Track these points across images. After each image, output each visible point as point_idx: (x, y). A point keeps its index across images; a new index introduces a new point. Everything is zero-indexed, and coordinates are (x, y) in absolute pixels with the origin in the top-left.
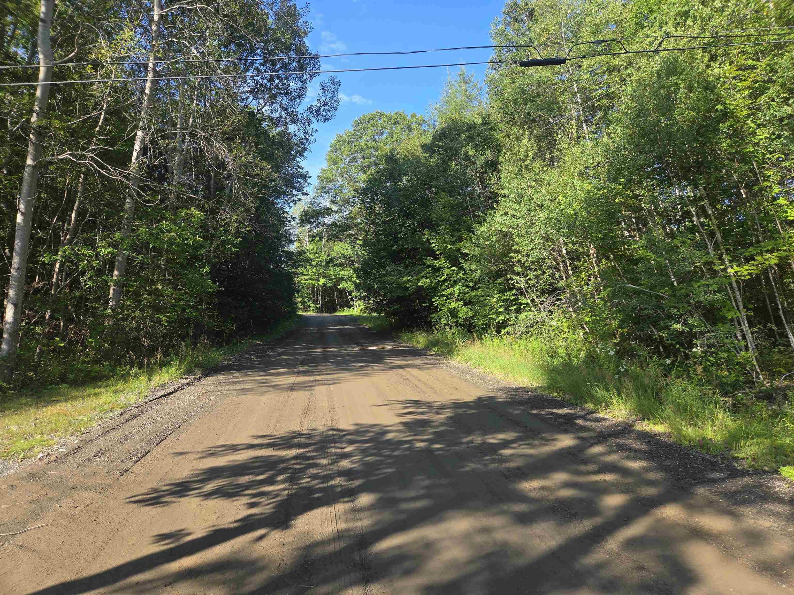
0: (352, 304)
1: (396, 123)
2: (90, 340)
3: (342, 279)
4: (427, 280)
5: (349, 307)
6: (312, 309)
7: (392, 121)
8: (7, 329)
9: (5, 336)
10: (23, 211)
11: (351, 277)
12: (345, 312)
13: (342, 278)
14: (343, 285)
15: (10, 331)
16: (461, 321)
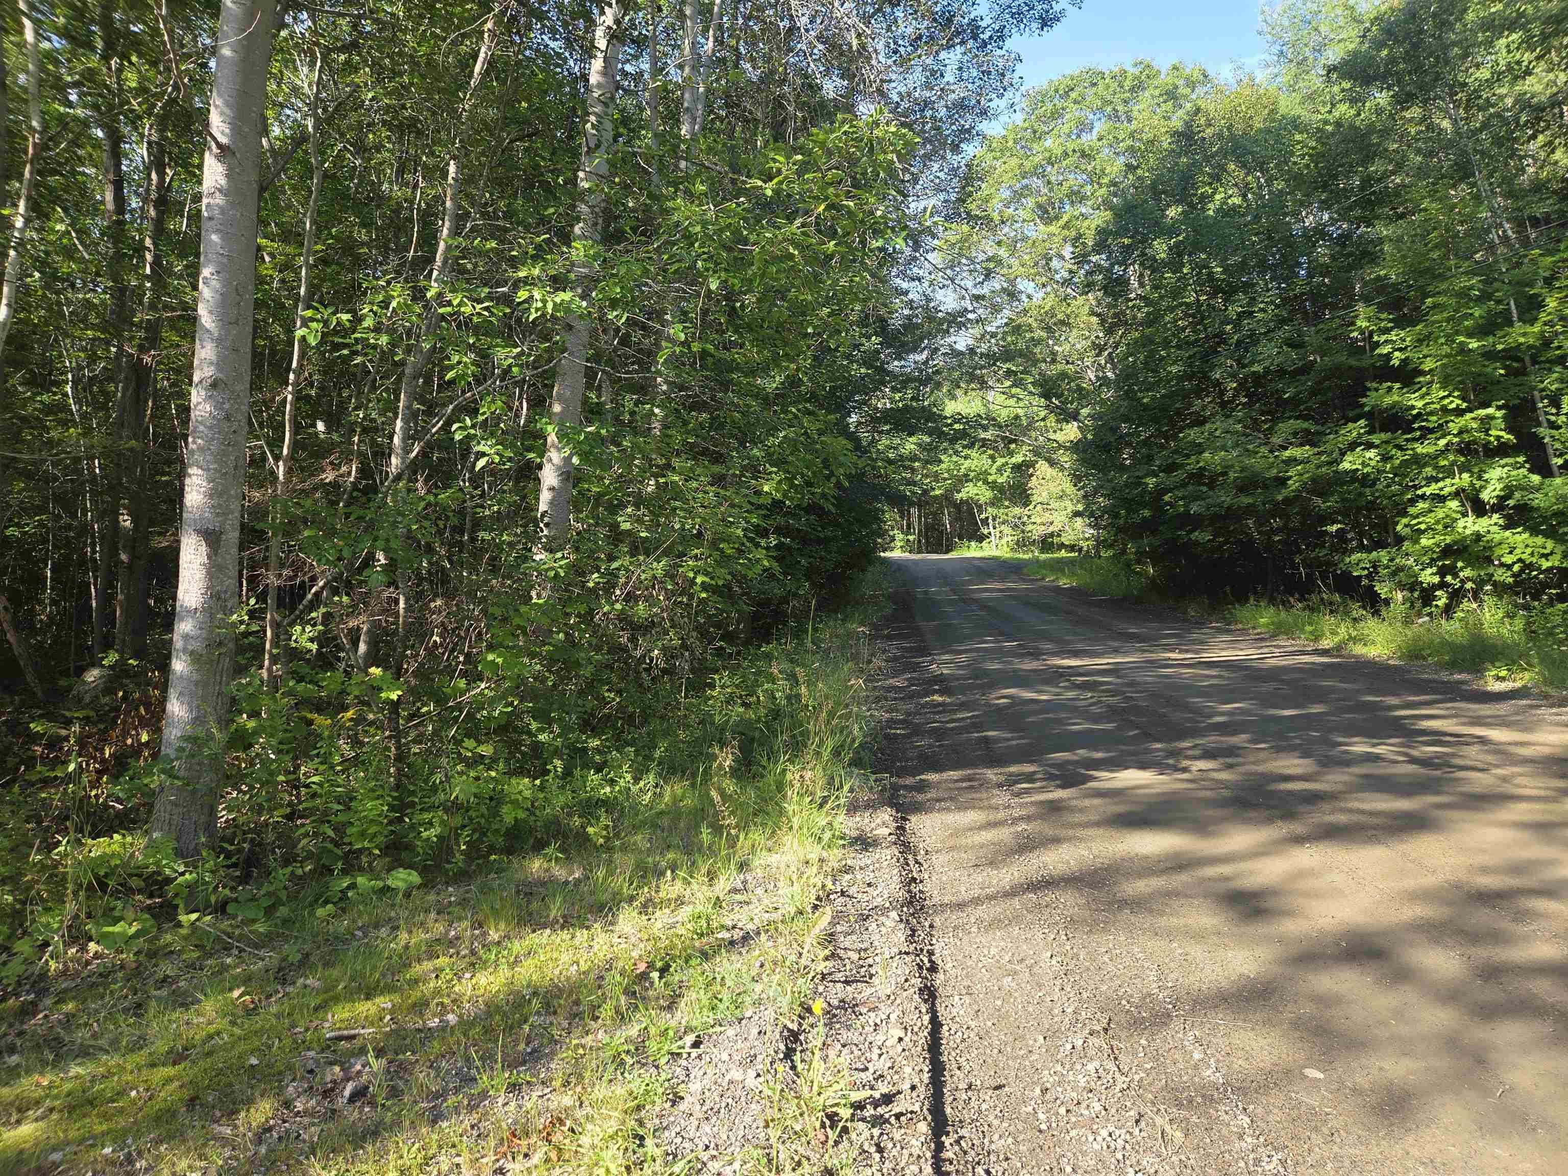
0: (986, 532)
1: (1138, 87)
2: (490, 657)
3: (966, 478)
4: (1371, 454)
5: (981, 539)
6: (899, 544)
7: (1127, 84)
8: (186, 637)
9: (179, 666)
10: (223, 140)
11: (987, 473)
12: (972, 551)
13: (966, 475)
14: (969, 491)
15: (193, 645)
16: (1503, 576)
